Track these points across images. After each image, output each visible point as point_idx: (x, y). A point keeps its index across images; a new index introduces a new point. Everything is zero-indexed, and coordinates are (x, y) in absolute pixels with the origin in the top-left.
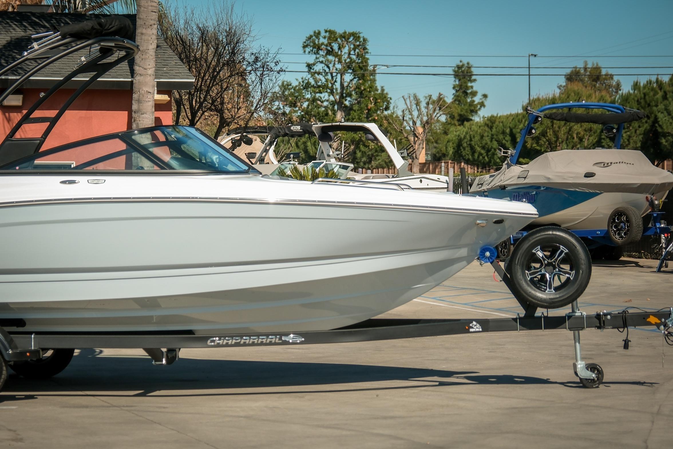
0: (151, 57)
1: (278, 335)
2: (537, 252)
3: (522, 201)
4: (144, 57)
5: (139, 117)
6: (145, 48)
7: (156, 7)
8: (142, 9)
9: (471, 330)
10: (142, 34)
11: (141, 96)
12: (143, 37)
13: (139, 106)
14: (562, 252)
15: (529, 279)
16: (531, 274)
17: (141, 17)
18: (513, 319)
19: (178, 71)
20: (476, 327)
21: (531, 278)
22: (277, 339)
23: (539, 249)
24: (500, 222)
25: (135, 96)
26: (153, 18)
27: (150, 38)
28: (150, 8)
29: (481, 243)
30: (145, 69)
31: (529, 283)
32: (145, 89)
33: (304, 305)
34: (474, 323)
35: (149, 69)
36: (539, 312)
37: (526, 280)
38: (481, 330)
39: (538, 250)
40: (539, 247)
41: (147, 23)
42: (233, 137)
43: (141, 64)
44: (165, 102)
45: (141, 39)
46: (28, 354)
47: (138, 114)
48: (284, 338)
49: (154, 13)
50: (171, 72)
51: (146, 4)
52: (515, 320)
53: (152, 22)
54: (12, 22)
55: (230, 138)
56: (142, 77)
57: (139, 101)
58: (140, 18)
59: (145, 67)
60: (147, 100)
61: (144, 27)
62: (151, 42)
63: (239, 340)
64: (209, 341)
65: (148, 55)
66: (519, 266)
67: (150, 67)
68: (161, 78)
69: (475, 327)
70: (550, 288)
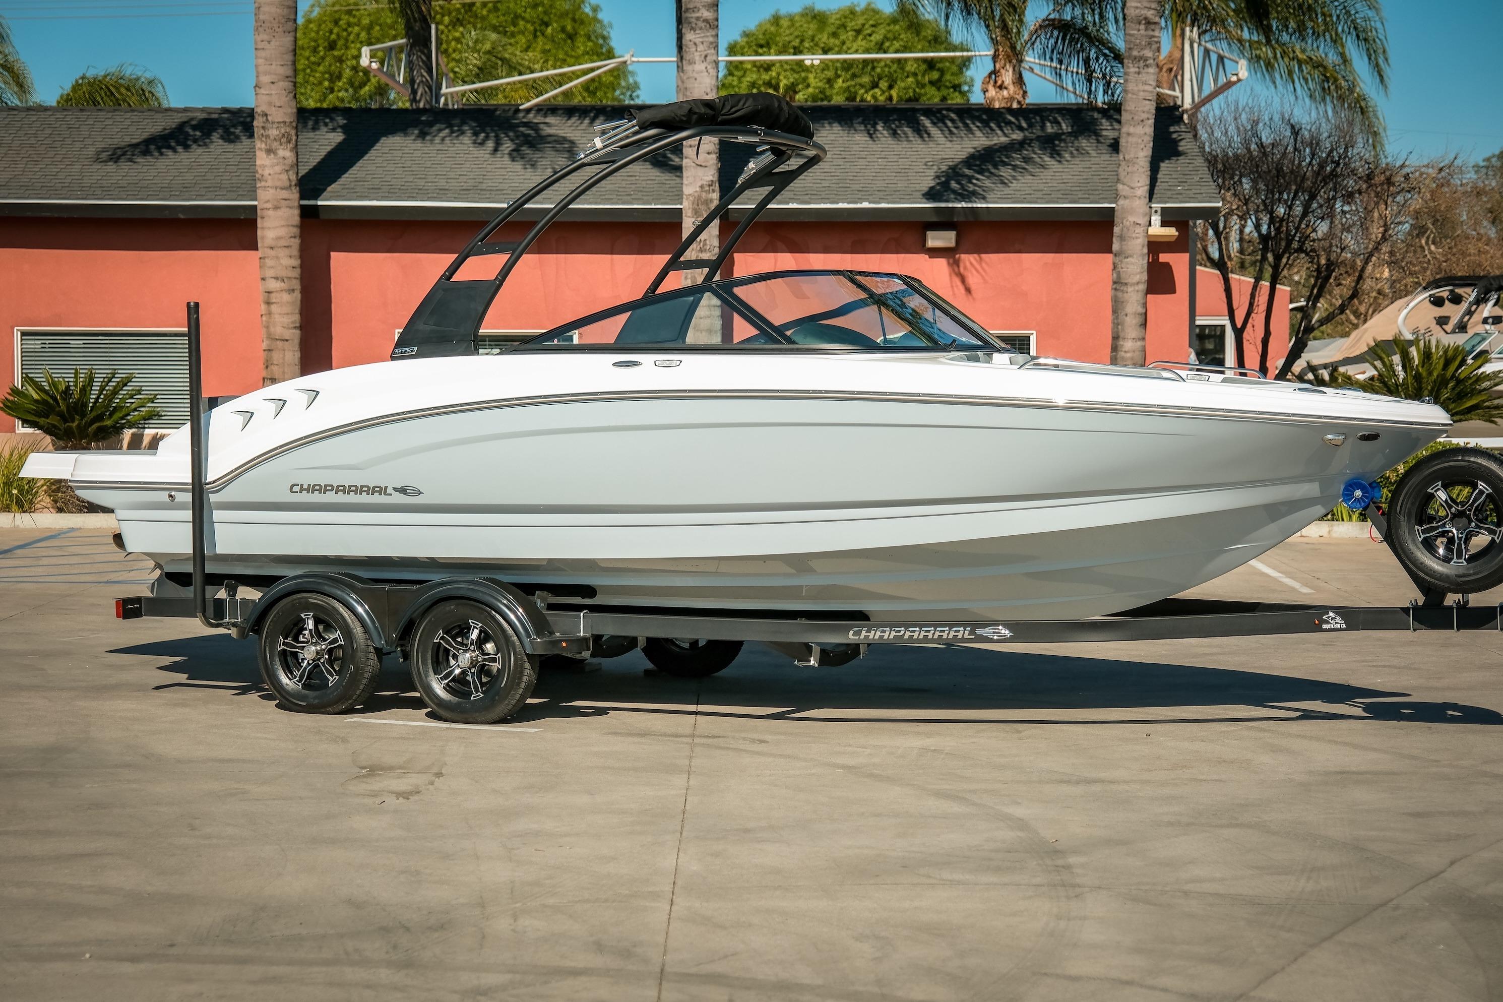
0: (1141, 170)
1: (968, 625)
2: (1436, 491)
3: (1423, 402)
4: (1130, 169)
5: (1121, 261)
6: (1132, 156)
7: (1152, 92)
8: (1130, 95)
9: (1325, 626)
10: (1129, 134)
11: (1125, 229)
12: (1130, 139)
13: (1121, 245)
14: (1481, 492)
15: (1420, 539)
16: (1424, 532)
17: (1128, 108)
18: (1402, 609)
19: (1198, 191)
20: (1335, 621)
21: (1425, 538)
22: (967, 632)
23: (1439, 487)
24: (1371, 437)
25: (1116, 230)
26: (1146, 109)
27: (1140, 141)
28: (1141, 94)
29: (1349, 474)
30: (1132, 188)
31: (1421, 546)
32: (1132, 219)
33: (1029, 575)
34: (1331, 614)
35: (1139, 188)
36: (1451, 599)
37: (1414, 541)
38: (1344, 626)
39: (1439, 489)
40: (1440, 483)
41: (1136, 118)
42: (1432, 292)
43: (1125, 181)
44: (1173, 239)
45: (1127, 142)
46: (564, 645)
47: (1121, 258)
48: (979, 632)
49: (1147, 102)
50: (1188, 192)
51: (1136, 89)
52: (1405, 610)
53: (1145, 116)
54: (974, 124)
55: (1427, 294)
56: (1127, 201)
57: (1122, 238)
58: (1126, 111)
59: (1132, 185)
60: (1134, 235)
61: (1132, 123)
62: (1142, 146)
63: (902, 633)
64: (851, 632)
65: (1137, 167)
66: (1402, 518)
67: (1139, 185)
68: (1168, 202)
69: (1333, 622)
70: (1459, 557)
